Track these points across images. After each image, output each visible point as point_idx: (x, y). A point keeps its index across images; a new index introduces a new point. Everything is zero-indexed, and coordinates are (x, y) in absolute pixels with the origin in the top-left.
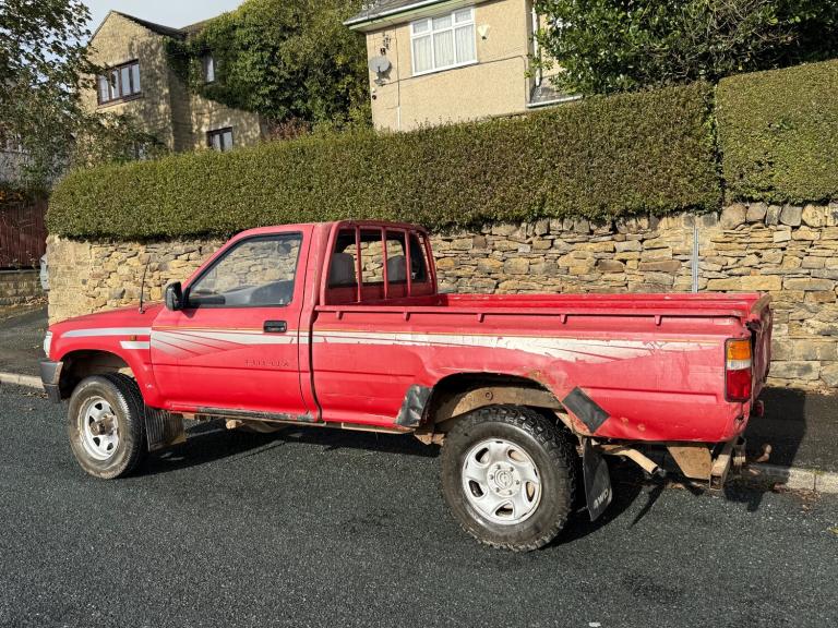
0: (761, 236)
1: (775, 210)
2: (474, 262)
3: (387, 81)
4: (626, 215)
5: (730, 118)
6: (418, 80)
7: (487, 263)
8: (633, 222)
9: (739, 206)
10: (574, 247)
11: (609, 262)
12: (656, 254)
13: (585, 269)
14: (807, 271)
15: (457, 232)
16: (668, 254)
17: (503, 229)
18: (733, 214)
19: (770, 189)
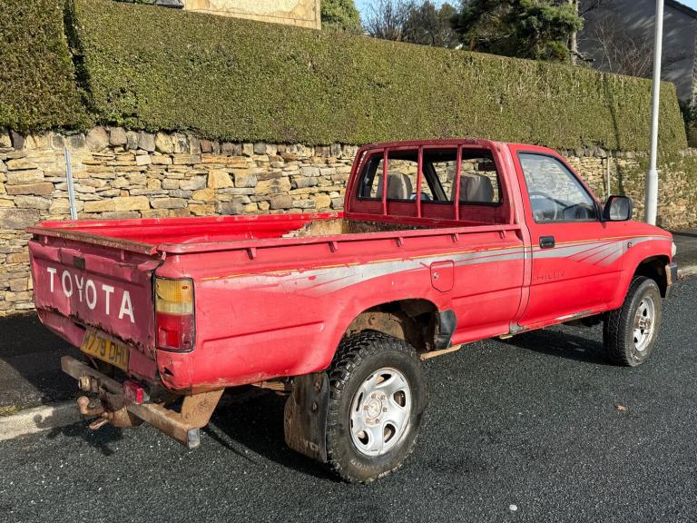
0: (125, 159)
1: (134, 136)
5: (94, 40)
12: (25, 176)
14: (167, 192)
16: (39, 176)
18: (97, 136)
19: (134, 115)
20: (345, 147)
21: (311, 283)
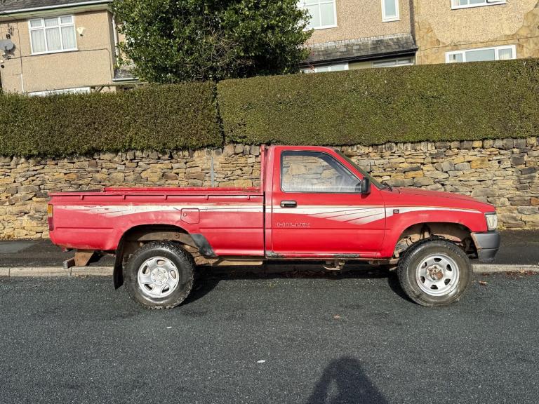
0: (242, 160)
1: (247, 147)
2: (90, 175)
3: (12, 56)
4: (177, 149)
6: (36, 58)
7: (98, 176)
8: (181, 153)
9: (231, 145)
10: (149, 166)
11: (169, 174)
12: (193, 170)
13: (157, 179)
15: (77, 158)
16: (199, 170)
17: (108, 156)
18: (229, 149)
19: (245, 137)
20: (399, 145)
21: (106, 211)
